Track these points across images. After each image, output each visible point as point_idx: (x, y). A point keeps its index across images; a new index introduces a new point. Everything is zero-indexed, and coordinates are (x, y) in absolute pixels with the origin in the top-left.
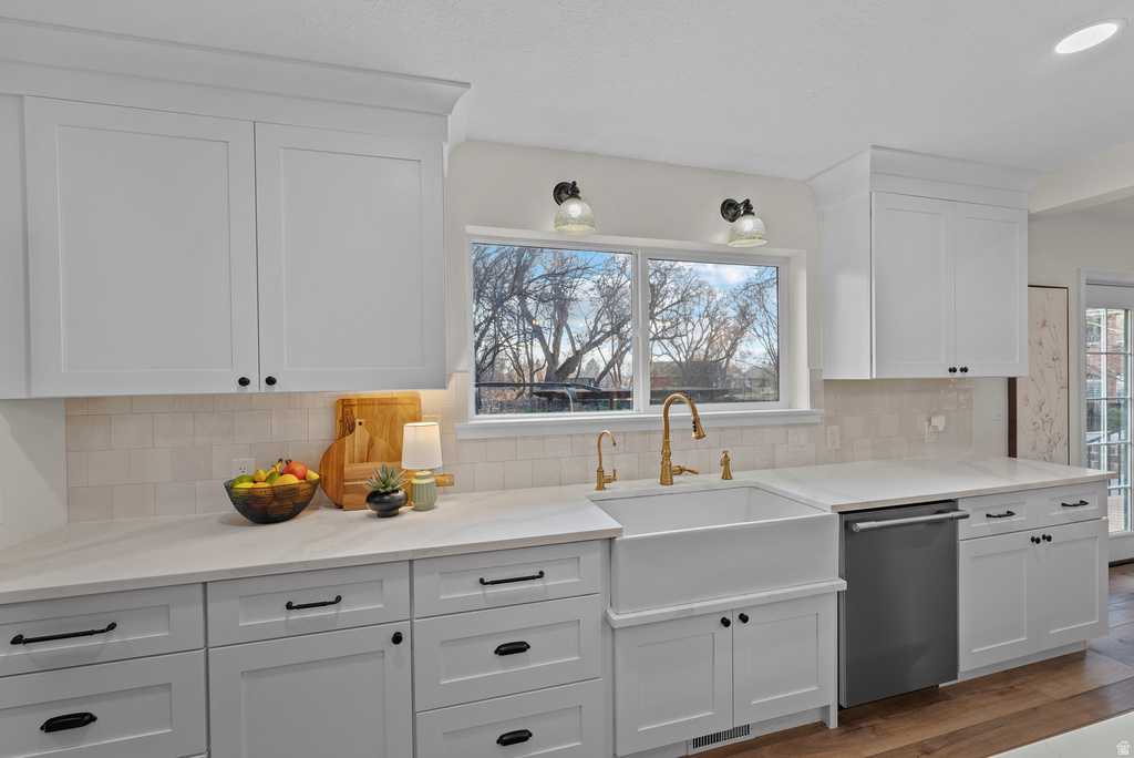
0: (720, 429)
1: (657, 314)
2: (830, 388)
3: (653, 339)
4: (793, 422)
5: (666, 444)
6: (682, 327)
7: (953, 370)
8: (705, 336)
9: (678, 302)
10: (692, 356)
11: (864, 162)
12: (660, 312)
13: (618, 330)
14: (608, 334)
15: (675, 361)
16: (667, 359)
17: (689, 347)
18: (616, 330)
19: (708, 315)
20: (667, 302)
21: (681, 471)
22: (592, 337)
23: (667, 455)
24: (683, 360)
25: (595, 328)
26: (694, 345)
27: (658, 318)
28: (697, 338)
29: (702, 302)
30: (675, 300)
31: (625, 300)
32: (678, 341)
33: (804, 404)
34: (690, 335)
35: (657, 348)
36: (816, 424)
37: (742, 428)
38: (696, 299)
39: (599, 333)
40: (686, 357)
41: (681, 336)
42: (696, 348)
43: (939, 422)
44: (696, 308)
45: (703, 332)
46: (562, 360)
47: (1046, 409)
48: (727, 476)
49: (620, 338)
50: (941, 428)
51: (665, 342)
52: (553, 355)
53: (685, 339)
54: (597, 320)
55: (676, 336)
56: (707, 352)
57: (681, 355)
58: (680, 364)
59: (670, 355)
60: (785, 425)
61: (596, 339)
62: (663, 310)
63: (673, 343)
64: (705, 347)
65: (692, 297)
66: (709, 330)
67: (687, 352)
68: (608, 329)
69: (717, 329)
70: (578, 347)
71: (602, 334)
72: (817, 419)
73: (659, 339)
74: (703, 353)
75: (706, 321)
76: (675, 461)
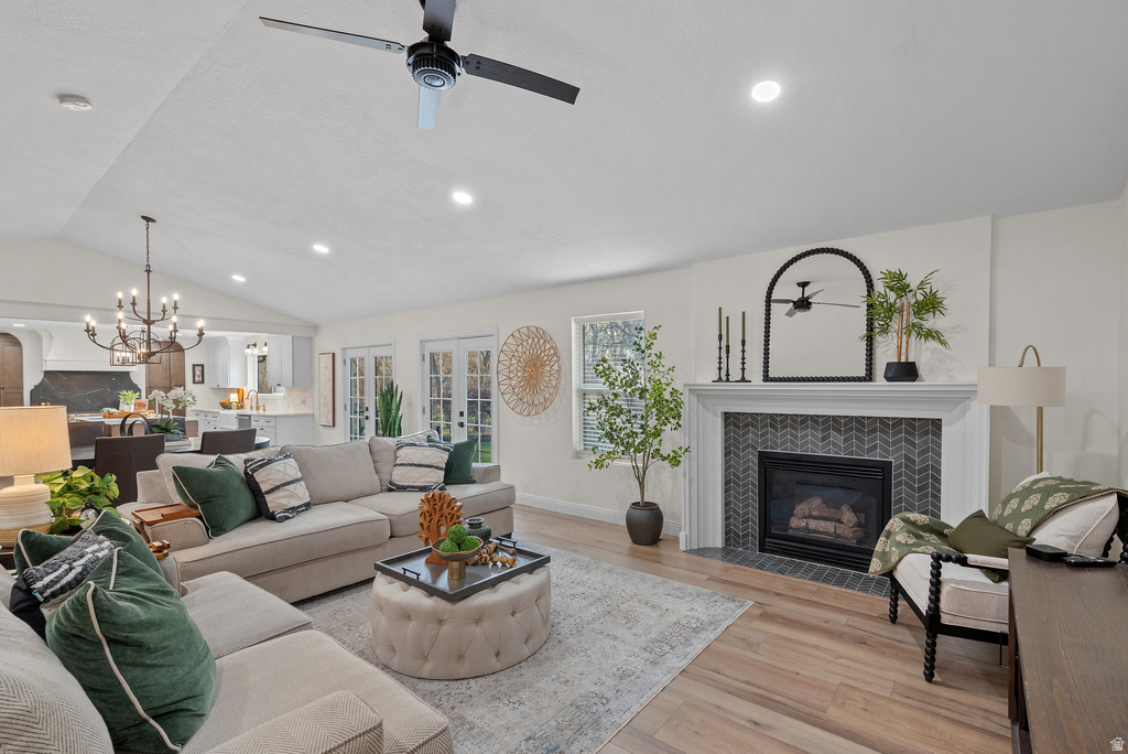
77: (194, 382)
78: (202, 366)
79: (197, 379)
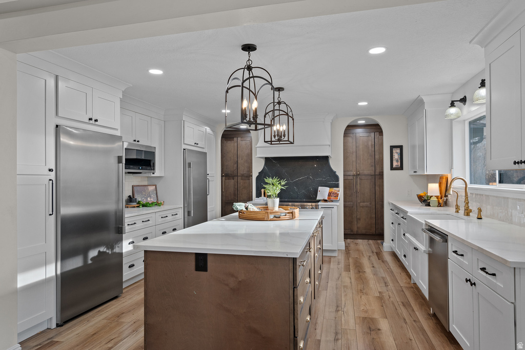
5: (467, 198)
23: (467, 203)
77: (392, 168)
78: (401, 147)
79: (395, 164)
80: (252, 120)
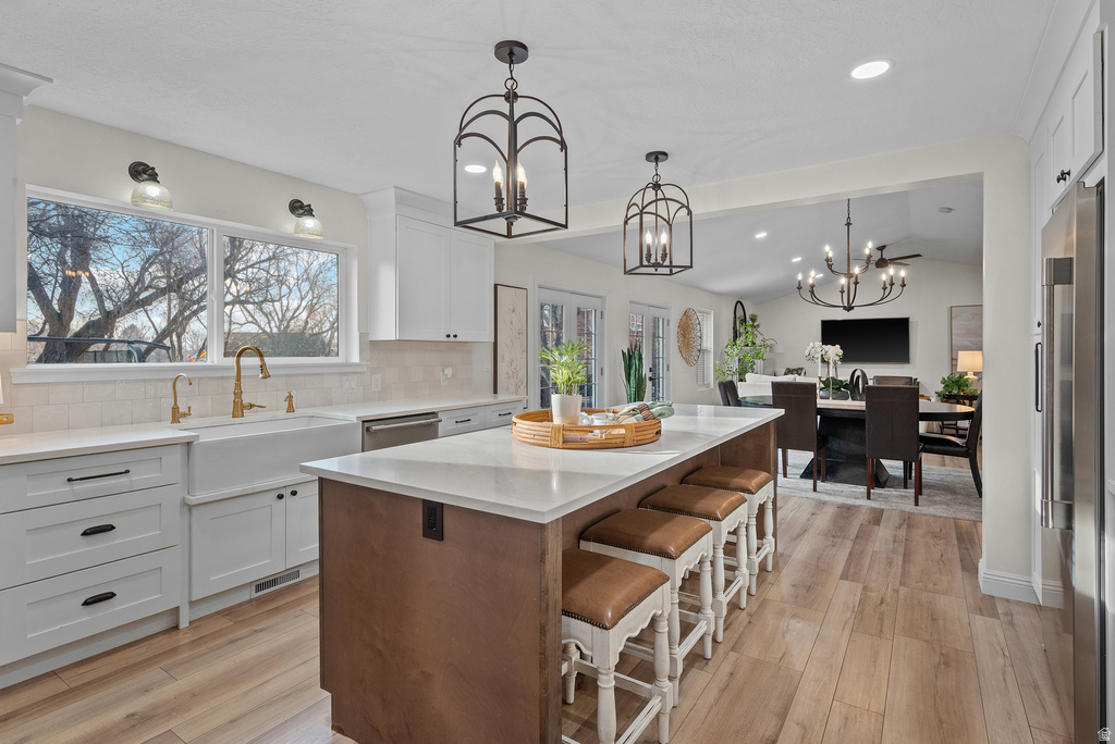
0: (287, 376)
1: (239, 271)
2: (373, 346)
3: (233, 303)
4: (346, 371)
5: (238, 386)
6: (274, 291)
7: (448, 336)
8: (304, 304)
9: (269, 259)
10: (288, 326)
11: (391, 195)
12: (243, 269)
13: (179, 287)
14: (162, 292)
15: (264, 332)
16: (253, 329)
17: (283, 316)
18: (175, 287)
19: (308, 278)
20: (254, 257)
21: (251, 406)
22: (133, 295)
23: (238, 393)
24: (275, 330)
25: (140, 280)
26: (289, 314)
27: (240, 276)
28: (294, 304)
29: (300, 262)
30: (264, 257)
31: (190, 248)
32: (267, 307)
33: (355, 358)
34: (285, 302)
35: (238, 313)
36: (364, 373)
37: (305, 375)
38: (291, 258)
39: (146, 289)
40: (279, 328)
41: (273, 301)
42: (293, 318)
43: (449, 372)
44: (293, 268)
45: (302, 299)
46: (76, 324)
47: (514, 365)
48: (291, 409)
49: (182, 298)
50: (449, 376)
51: (250, 307)
52: (60, 316)
53: (277, 304)
54: (144, 270)
55: (265, 300)
56: (307, 323)
57: (273, 324)
58: (271, 335)
59: (256, 323)
60: (340, 373)
61: (142, 296)
62: (247, 267)
63: (261, 309)
64: (304, 315)
65: (287, 255)
66: (310, 296)
67: (281, 321)
68: (162, 284)
69: (319, 297)
70: (109, 305)
71: (151, 291)
72: (364, 369)
73: (242, 303)
74: (301, 323)
75: (305, 286)
76: (246, 401)
80: (659, 260)
